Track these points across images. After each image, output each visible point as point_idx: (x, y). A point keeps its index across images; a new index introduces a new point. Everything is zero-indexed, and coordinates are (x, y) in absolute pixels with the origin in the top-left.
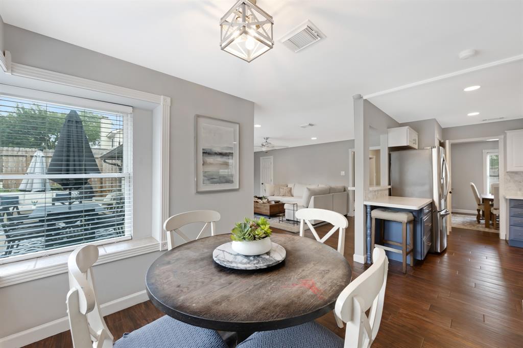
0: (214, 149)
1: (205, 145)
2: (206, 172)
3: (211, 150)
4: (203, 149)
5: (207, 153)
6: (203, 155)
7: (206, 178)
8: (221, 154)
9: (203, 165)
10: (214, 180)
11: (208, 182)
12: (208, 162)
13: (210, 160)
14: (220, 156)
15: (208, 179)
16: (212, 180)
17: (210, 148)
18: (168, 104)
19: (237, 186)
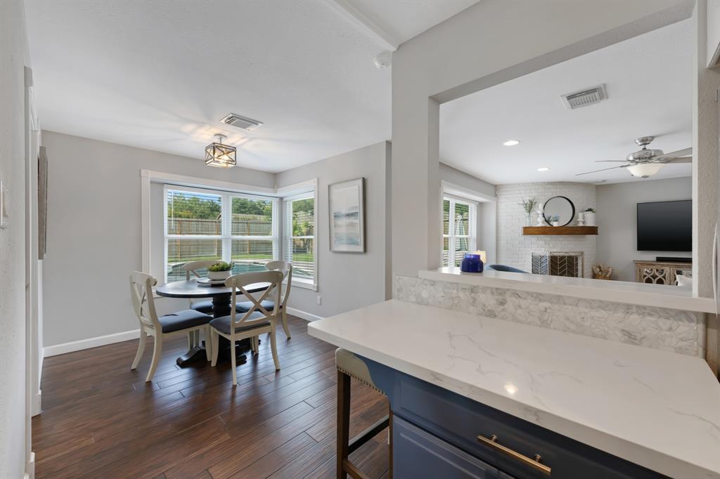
1: (335, 210)
2: (336, 234)
3: (339, 213)
4: (334, 214)
5: (337, 215)
6: (334, 219)
8: (348, 215)
9: (334, 226)
11: (338, 243)
12: (338, 224)
13: (339, 222)
14: (347, 217)
15: (338, 240)
16: (341, 241)
17: (339, 210)
18: (316, 184)
19: (361, 249)
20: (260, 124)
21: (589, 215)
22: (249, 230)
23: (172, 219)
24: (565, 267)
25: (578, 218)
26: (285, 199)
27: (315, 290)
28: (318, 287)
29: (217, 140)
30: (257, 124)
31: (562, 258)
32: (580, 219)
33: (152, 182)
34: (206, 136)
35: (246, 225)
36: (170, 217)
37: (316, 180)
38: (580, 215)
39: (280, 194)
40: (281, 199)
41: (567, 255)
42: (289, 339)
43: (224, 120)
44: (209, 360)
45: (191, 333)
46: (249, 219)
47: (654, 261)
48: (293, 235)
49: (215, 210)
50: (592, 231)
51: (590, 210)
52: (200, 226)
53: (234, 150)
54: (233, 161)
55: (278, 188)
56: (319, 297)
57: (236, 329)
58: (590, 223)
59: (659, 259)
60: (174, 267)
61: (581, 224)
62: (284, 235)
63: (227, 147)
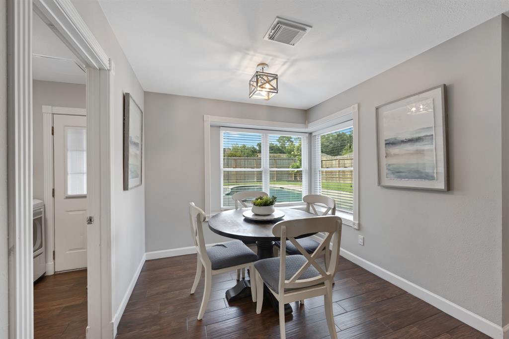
0: (400, 136)
1: (387, 135)
2: (389, 165)
3: (395, 139)
4: (386, 140)
5: (390, 143)
6: (385, 147)
7: (391, 172)
8: (411, 141)
9: (386, 157)
10: (401, 174)
11: (392, 176)
12: (392, 153)
13: (394, 150)
14: (409, 143)
15: (393, 173)
16: (398, 174)
17: (394, 137)
18: (356, 109)
19: (441, 185)
20: (309, 29)
22: (276, 164)
23: (226, 158)
26: (313, 134)
27: (356, 227)
28: (359, 225)
29: (259, 69)
30: (304, 30)
33: (211, 126)
34: (249, 69)
35: (274, 161)
36: (224, 156)
37: (356, 106)
39: (309, 130)
40: (310, 134)
42: (334, 284)
43: (267, 36)
44: (254, 301)
45: (239, 271)
46: (276, 157)
48: (322, 167)
49: (254, 152)
52: (246, 163)
53: (275, 77)
54: (275, 89)
55: (309, 123)
56: (361, 237)
57: (285, 289)
60: (232, 189)
62: (313, 167)
63: (268, 75)
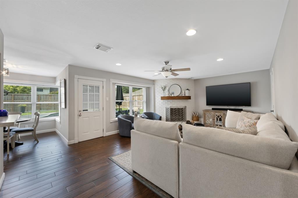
21: (187, 92)
24: (176, 113)
25: (182, 92)
31: (175, 109)
32: (183, 93)
38: (183, 92)
41: (177, 108)
47: (211, 110)
50: (189, 98)
51: (188, 89)
58: (187, 95)
59: (213, 109)
61: (183, 95)
